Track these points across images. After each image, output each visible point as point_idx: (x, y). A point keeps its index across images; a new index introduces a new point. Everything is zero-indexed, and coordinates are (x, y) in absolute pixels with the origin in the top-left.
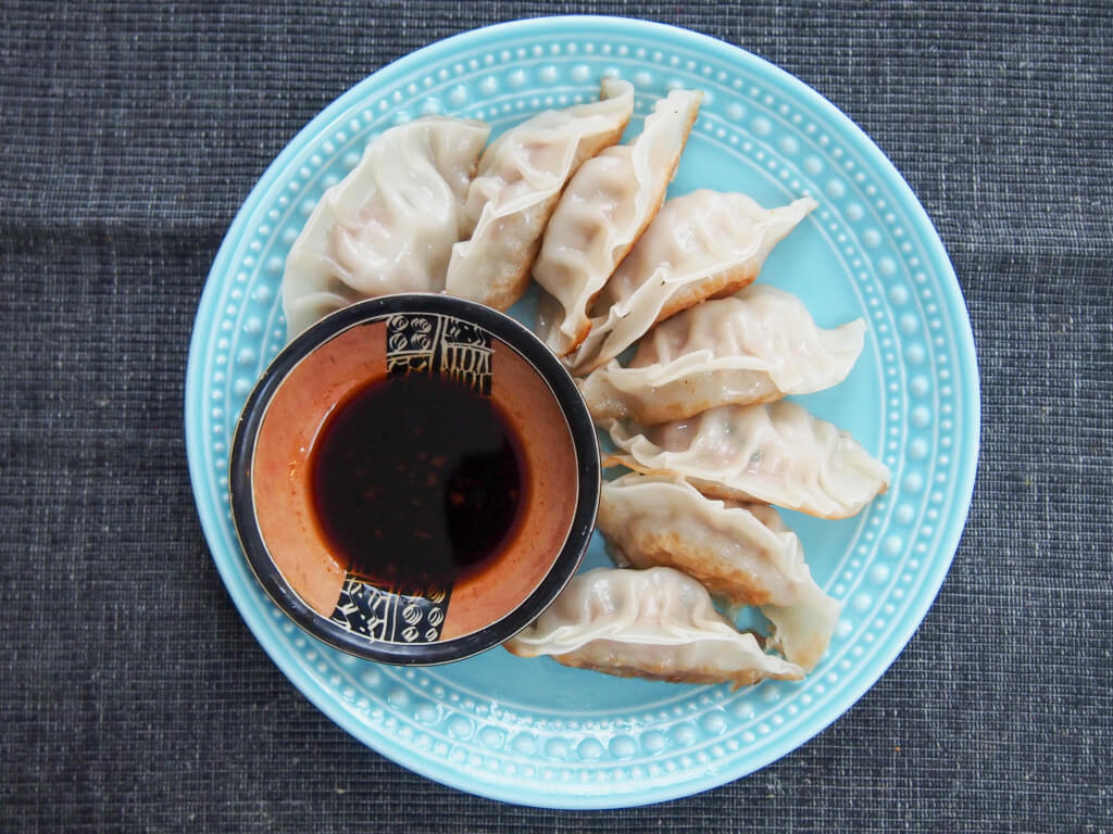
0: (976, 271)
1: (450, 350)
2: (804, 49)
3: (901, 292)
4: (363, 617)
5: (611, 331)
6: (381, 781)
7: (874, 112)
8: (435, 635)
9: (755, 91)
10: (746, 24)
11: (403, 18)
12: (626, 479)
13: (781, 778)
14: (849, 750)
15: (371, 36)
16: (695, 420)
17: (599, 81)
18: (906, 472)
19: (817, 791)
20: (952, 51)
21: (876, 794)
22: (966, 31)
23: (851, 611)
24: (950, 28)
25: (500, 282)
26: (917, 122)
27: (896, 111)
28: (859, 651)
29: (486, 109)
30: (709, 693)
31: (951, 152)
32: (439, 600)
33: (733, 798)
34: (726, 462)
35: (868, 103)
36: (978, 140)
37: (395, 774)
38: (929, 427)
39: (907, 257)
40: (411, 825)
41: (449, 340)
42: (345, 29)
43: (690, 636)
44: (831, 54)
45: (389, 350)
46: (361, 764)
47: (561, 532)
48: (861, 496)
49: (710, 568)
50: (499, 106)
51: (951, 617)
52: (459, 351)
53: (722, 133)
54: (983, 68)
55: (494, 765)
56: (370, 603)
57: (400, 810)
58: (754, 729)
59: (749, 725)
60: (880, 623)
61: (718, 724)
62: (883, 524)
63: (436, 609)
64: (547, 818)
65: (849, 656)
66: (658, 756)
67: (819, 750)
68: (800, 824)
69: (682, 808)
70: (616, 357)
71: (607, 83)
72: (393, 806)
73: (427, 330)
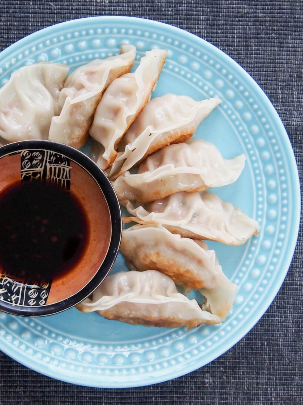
0: (296, 134)
1: (51, 168)
2: (214, 35)
3: (262, 141)
4: (9, 295)
5: (126, 159)
6: (18, 379)
7: (247, 63)
8: (44, 302)
9: (192, 50)
10: (187, 24)
11: (29, 22)
12: (134, 227)
13: (212, 376)
14: (244, 362)
15: (15, 30)
16: (166, 199)
17: (119, 46)
18: (267, 225)
19: (229, 382)
20: (282, 36)
21: (258, 384)
22: (288, 27)
23: (243, 291)
24: (281, 26)
25: (74, 137)
26: (267, 67)
27: (257, 62)
28: (247, 310)
29: (67, 60)
30: (176, 332)
31: (283, 81)
32: (46, 287)
33: (189, 386)
34: (181, 218)
35: (244, 59)
36: (295, 75)
37: (25, 376)
38: (277, 203)
39: (264, 124)
40: (33, 402)
41: (50, 163)
42: (3, 27)
43: (166, 300)
44: (226, 37)
45: (22, 168)
46: (9, 372)
47: (104, 252)
48: (246, 235)
49: (175, 269)
50: (73, 58)
51: (290, 297)
52: (55, 168)
53: (177, 70)
54: (296, 43)
55: (72, 367)
56: (13, 288)
57: (27, 394)
58: (197, 348)
59: (195, 346)
60: (257, 296)
61: (180, 346)
62: (256, 250)
63: (44, 291)
64: (99, 397)
65: (242, 312)
66: (152, 362)
67: (229, 362)
68: (221, 399)
69: (164, 392)
70: (128, 170)
71: (124, 47)
72: (24, 392)
73: (40, 158)
